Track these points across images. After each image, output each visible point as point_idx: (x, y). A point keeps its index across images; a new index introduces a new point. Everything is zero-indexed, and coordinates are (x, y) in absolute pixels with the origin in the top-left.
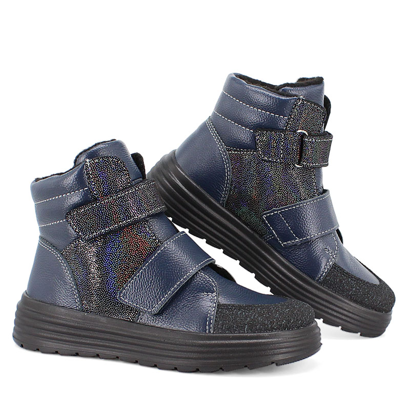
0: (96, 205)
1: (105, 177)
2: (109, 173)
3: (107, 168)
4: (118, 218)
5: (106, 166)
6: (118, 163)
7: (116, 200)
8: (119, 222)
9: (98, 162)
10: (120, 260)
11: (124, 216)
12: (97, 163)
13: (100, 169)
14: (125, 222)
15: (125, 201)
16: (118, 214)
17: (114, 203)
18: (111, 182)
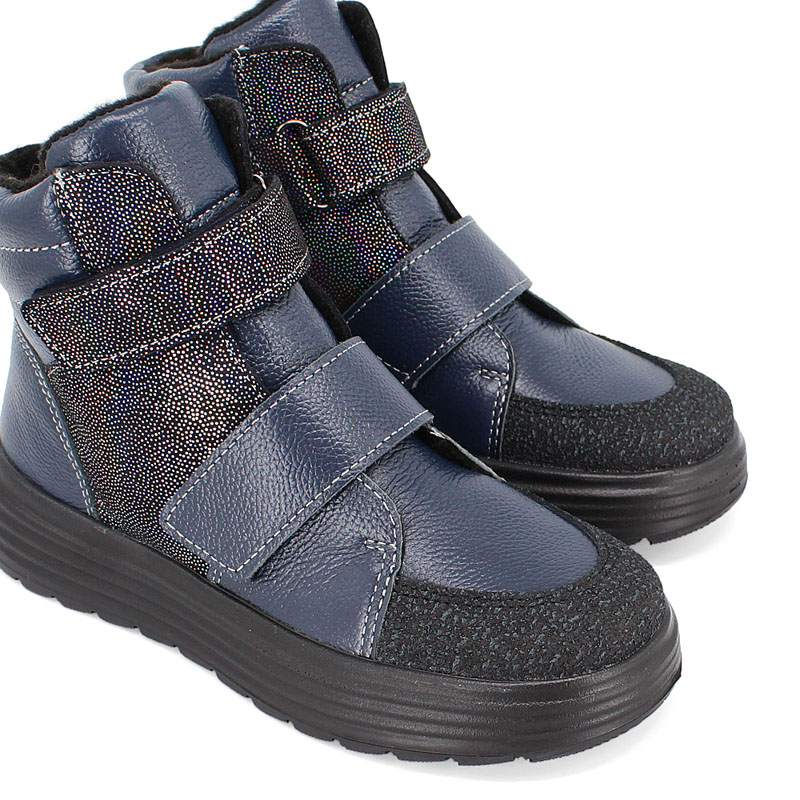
0: (90, 294)
1: (110, 220)
2: (120, 206)
3: (112, 193)
4: (146, 328)
5: (108, 189)
6: (139, 182)
7: (139, 283)
8: (152, 338)
9: (86, 180)
10: (162, 428)
11: (162, 324)
12: (82, 181)
13: (93, 198)
14: (165, 338)
15: (161, 285)
16: (147, 319)
17: (134, 291)
18: (125, 231)
